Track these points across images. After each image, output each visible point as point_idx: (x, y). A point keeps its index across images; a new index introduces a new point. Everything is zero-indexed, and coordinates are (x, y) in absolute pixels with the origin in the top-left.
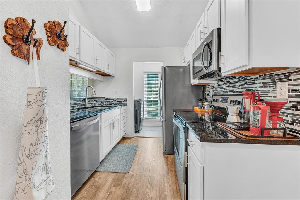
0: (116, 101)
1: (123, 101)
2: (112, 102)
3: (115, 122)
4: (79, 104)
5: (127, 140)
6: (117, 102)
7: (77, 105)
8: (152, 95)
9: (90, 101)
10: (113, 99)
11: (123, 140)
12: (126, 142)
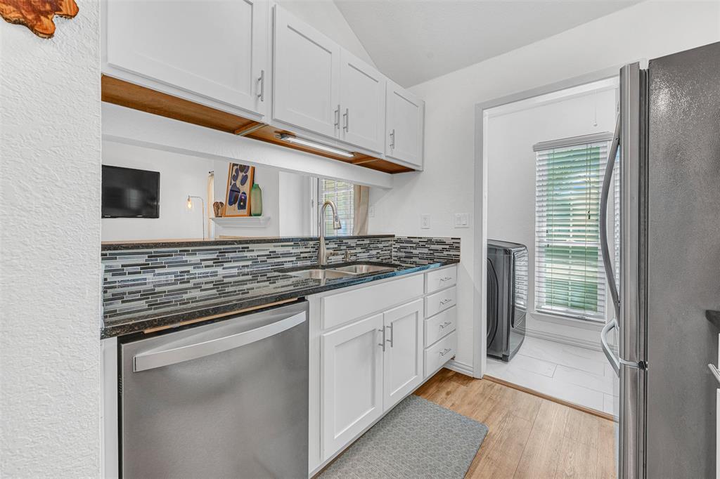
0: (423, 246)
1: (448, 247)
2: (414, 251)
3: (392, 324)
4: (302, 255)
5: (452, 386)
6: (426, 251)
7: (294, 259)
8: (571, 229)
9: (342, 248)
10: (417, 240)
11: (441, 381)
12: (448, 394)
